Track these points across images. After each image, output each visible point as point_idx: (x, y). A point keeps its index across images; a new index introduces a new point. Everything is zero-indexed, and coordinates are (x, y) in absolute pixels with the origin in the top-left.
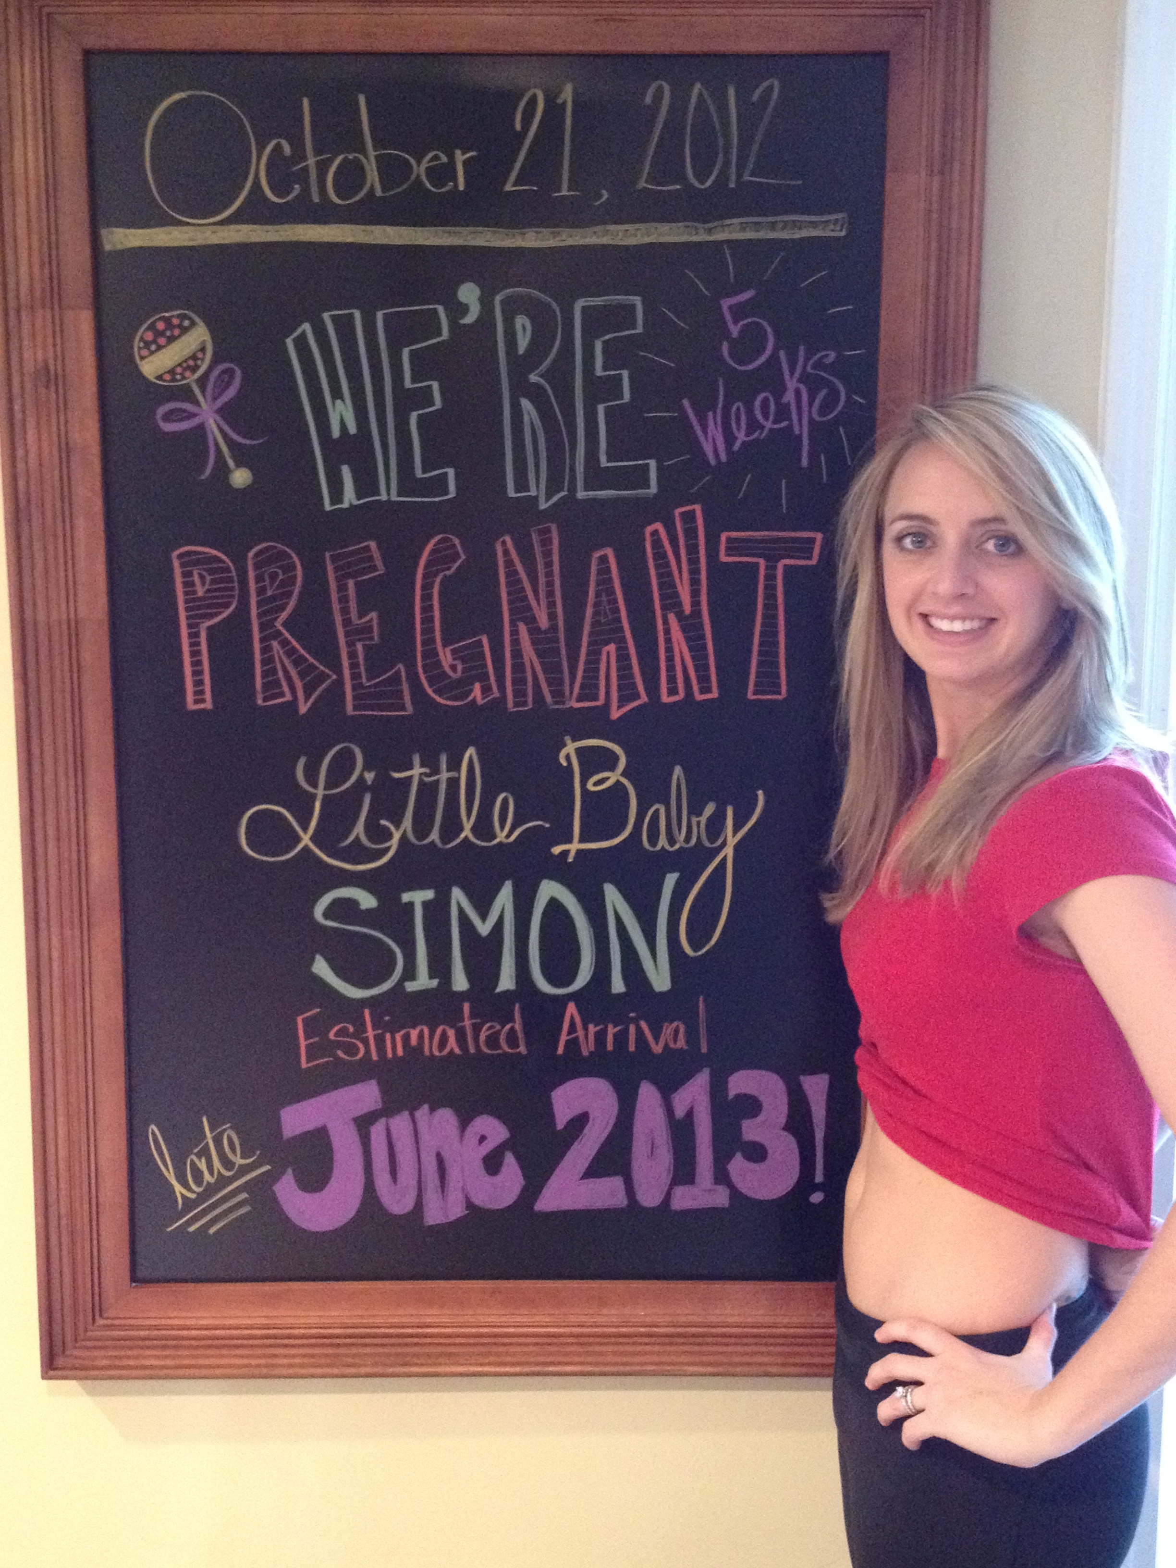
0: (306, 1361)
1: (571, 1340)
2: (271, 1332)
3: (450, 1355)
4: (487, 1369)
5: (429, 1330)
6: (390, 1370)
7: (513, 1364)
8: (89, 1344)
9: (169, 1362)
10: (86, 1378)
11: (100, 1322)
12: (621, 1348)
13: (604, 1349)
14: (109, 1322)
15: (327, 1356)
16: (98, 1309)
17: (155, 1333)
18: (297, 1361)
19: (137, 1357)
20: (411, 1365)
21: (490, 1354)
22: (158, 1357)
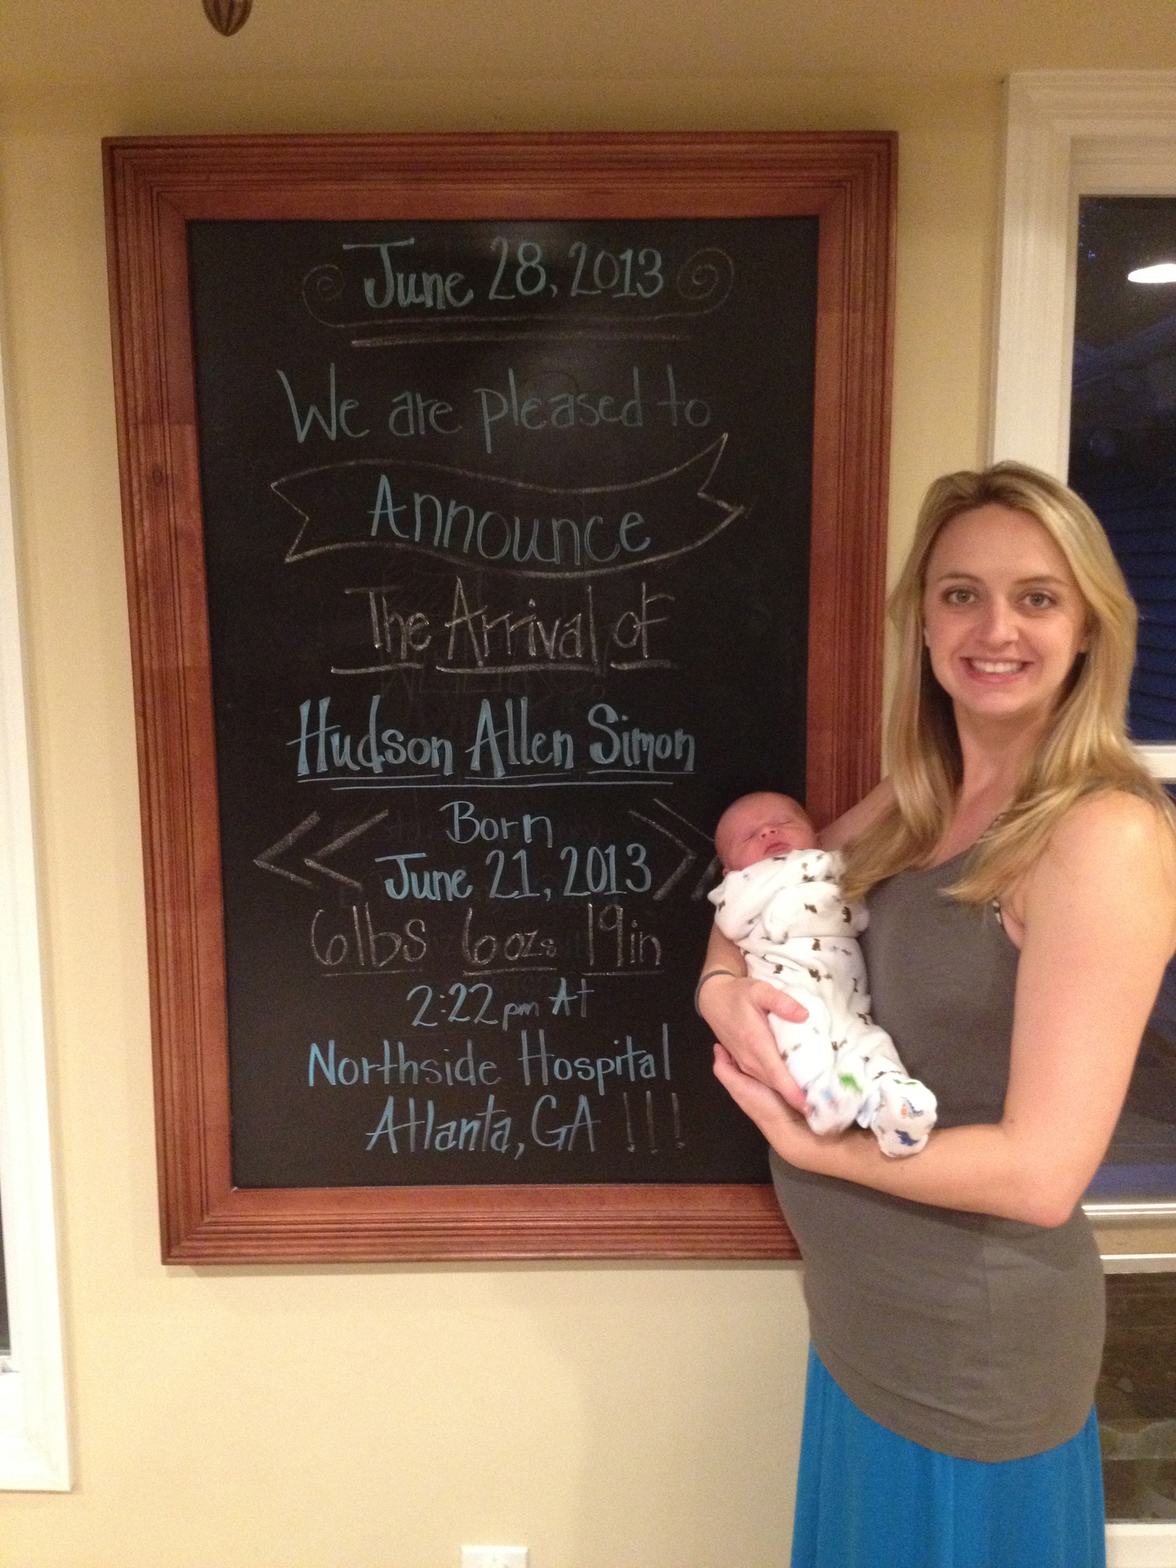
0: (369, 1249)
1: (577, 1231)
2: (342, 1226)
3: (482, 1243)
4: (511, 1255)
5: (465, 1224)
6: (435, 1256)
7: (531, 1251)
8: (198, 1236)
9: (263, 1251)
10: (197, 1264)
11: (207, 1219)
12: (619, 1237)
13: (603, 1238)
14: (214, 1219)
15: (385, 1245)
16: (205, 1209)
17: (251, 1227)
18: (361, 1249)
19: (236, 1247)
20: (451, 1252)
21: (513, 1243)
22: (253, 1247)
